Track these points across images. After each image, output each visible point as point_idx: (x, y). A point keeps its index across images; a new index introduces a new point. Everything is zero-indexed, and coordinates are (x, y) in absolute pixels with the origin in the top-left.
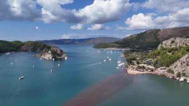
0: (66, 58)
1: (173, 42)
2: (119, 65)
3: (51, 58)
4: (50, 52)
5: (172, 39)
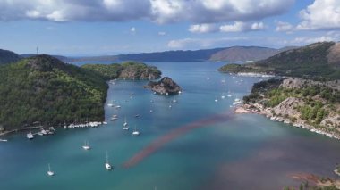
1: (290, 82)
3: (164, 91)
4: (162, 85)
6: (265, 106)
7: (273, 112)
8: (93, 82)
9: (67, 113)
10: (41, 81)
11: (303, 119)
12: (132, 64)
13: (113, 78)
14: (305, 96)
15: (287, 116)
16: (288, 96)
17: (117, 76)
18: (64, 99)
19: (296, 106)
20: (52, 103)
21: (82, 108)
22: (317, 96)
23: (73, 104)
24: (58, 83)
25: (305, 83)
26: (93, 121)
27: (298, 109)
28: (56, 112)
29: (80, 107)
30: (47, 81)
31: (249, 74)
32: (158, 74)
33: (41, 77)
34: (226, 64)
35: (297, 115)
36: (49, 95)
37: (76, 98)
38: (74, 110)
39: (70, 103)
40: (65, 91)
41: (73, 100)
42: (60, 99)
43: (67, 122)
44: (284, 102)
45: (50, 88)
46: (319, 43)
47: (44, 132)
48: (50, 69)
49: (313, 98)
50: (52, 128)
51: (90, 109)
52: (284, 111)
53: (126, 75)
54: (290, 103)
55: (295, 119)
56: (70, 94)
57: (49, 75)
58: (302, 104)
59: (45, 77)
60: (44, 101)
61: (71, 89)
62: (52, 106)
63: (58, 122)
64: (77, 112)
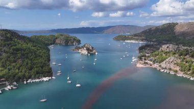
0: (96, 53)
1: (168, 47)
2: (133, 60)
3: (87, 53)
4: (85, 48)
5: (168, 45)
6: (154, 62)
7: (160, 66)
8: (40, 47)
9: (26, 72)
10: (5, 48)
11: (182, 71)
12: (61, 35)
13: (51, 44)
14: (180, 56)
15: (170, 69)
16: (169, 56)
17: (54, 43)
18: (23, 61)
19: (176, 62)
20: (14, 64)
21: (36, 67)
22: (188, 56)
23: (29, 65)
24: (18, 50)
25: (178, 47)
26: (45, 77)
27: (177, 64)
28: (17, 71)
29: (35, 66)
30: (10, 48)
31: (132, 41)
32: (79, 42)
33: (5, 45)
34: (118, 35)
35: (178, 68)
36: (12, 59)
37: (31, 60)
38: (31, 69)
39: (27, 64)
40: (23, 55)
41: (29, 62)
42: (20, 61)
43: (26, 78)
44: (167, 60)
45: (12, 53)
46: (169, 23)
47: (9, 87)
48: (11, 39)
49: (186, 57)
50: (15, 83)
51: (42, 67)
52: (168, 66)
53: (59, 42)
54: (171, 60)
55: (176, 71)
56: (27, 58)
57: (11, 44)
58: (179, 61)
59: (8, 45)
60: (8, 63)
61: (27, 54)
62: (14, 67)
63: (19, 78)
64: (33, 70)
